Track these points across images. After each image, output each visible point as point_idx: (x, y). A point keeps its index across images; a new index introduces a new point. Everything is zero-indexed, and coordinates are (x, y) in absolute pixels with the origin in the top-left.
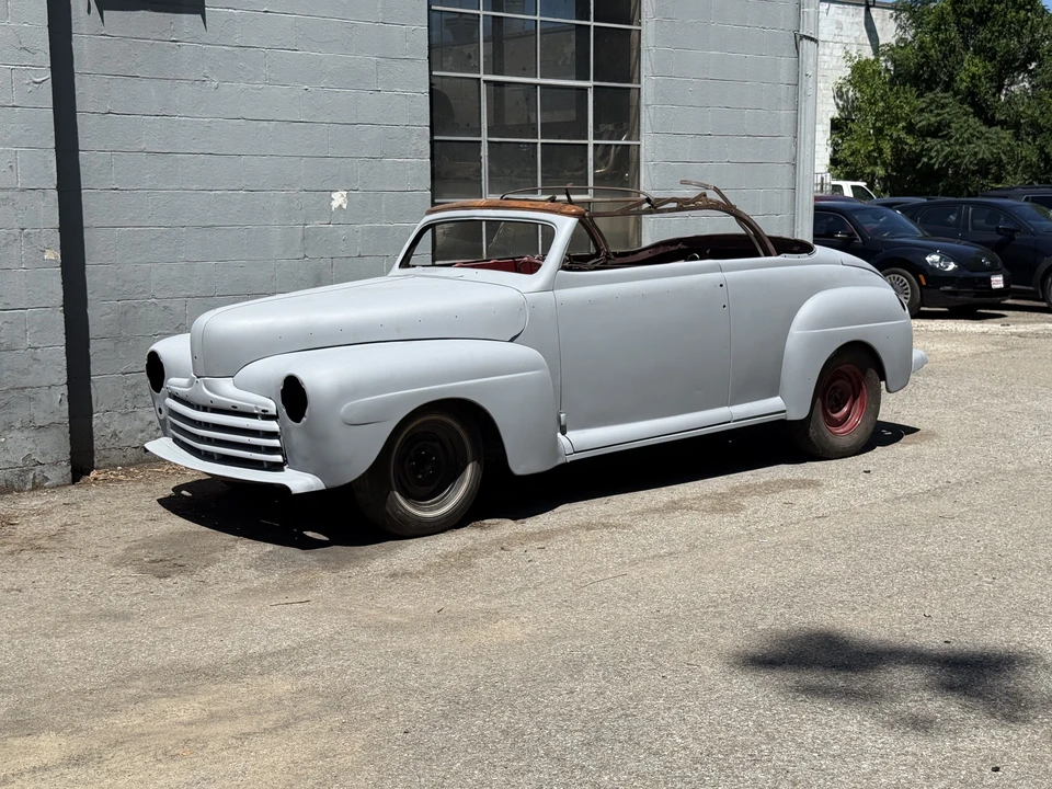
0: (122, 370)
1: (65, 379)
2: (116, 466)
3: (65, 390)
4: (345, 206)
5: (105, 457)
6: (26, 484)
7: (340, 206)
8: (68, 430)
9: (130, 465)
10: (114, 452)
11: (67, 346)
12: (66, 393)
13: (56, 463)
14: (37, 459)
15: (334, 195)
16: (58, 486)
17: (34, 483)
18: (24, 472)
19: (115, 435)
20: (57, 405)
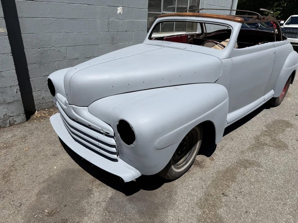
0: (44, 75)
1: (17, 83)
2: (45, 109)
3: (18, 87)
4: (121, 13)
5: (40, 106)
6: (6, 124)
7: (120, 12)
8: (22, 102)
9: (50, 108)
10: (44, 104)
11: (16, 70)
12: (19, 88)
13: (19, 115)
14: (10, 115)
15: (118, 8)
16: (20, 123)
17: (10, 123)
18: (4, 121)
19: (43, 98)
20: (15, 93)
